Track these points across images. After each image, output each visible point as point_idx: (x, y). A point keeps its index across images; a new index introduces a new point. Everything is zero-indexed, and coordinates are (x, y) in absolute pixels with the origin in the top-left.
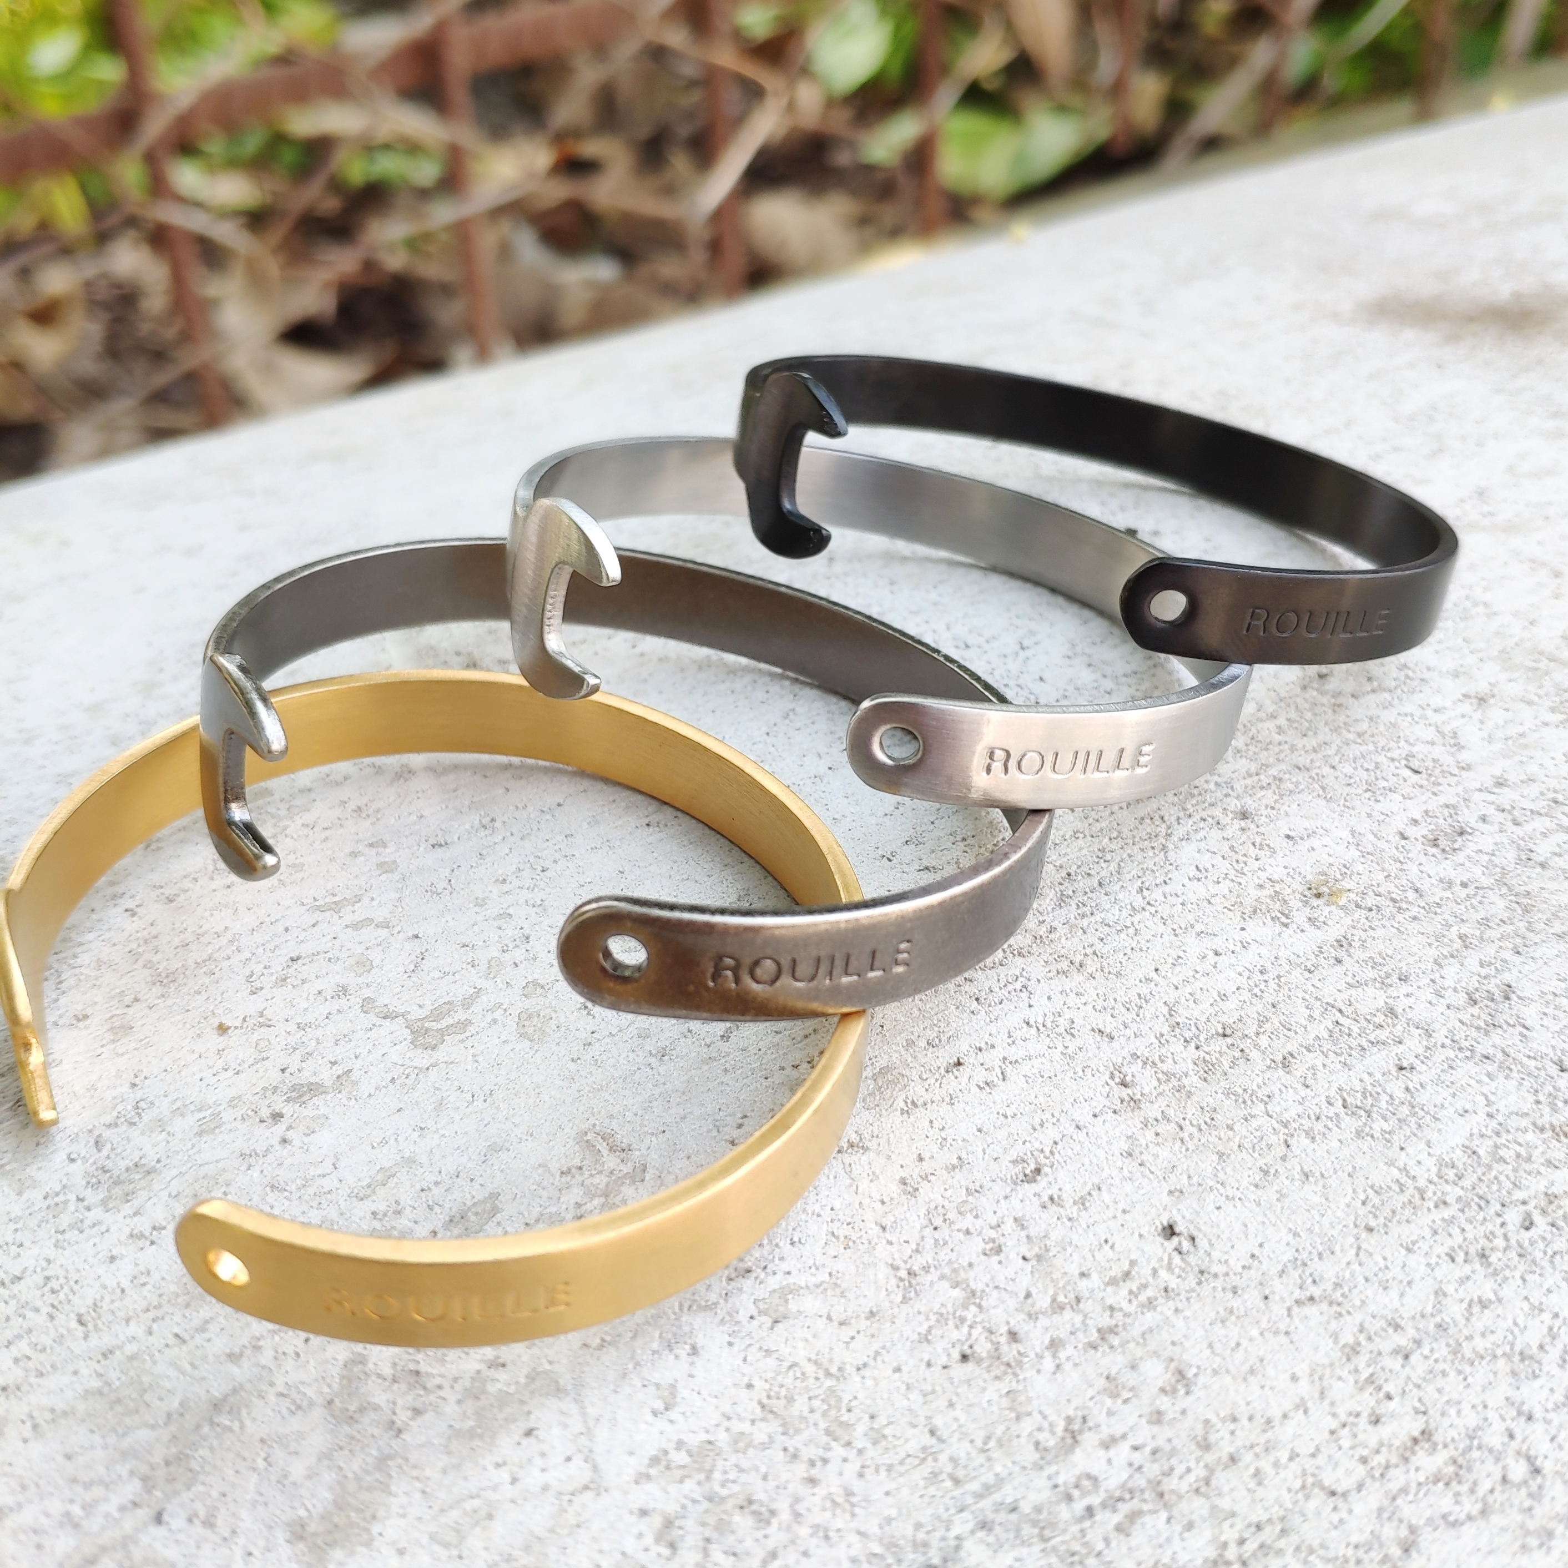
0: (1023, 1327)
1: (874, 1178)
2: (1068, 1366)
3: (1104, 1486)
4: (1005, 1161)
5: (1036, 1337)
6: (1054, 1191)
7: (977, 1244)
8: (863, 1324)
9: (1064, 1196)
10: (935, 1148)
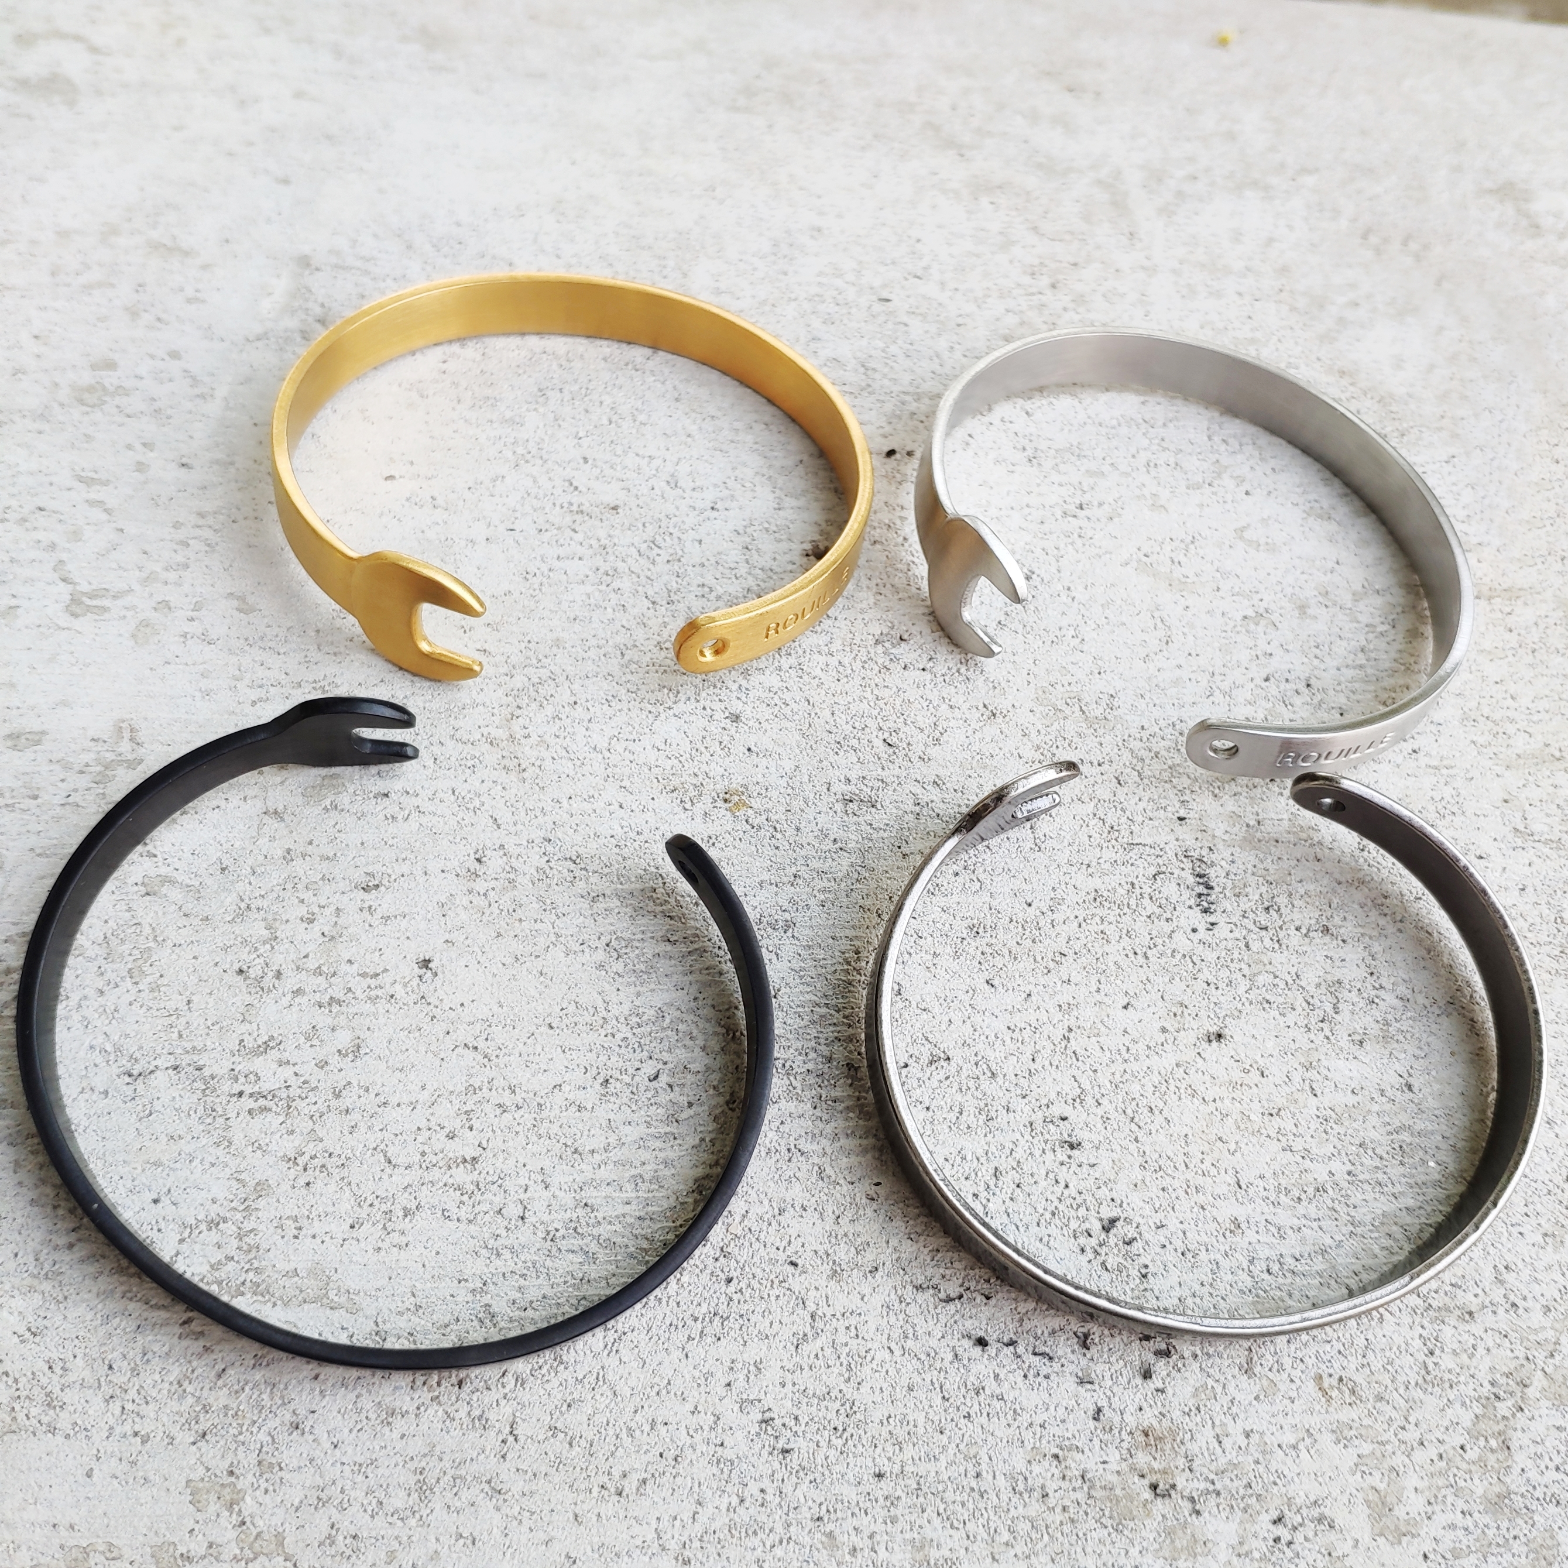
0: (288, 972)
1: (272, 839)
2: (294, 1009)
3: (261, 1083)
4: (361, 871)
5: (291, 981)
6: (375, 905)
7: (303, 911)
8: (196, 922)
9: (379, 909)
10: (325, 841)
